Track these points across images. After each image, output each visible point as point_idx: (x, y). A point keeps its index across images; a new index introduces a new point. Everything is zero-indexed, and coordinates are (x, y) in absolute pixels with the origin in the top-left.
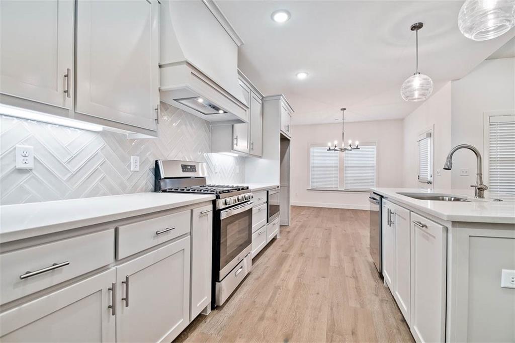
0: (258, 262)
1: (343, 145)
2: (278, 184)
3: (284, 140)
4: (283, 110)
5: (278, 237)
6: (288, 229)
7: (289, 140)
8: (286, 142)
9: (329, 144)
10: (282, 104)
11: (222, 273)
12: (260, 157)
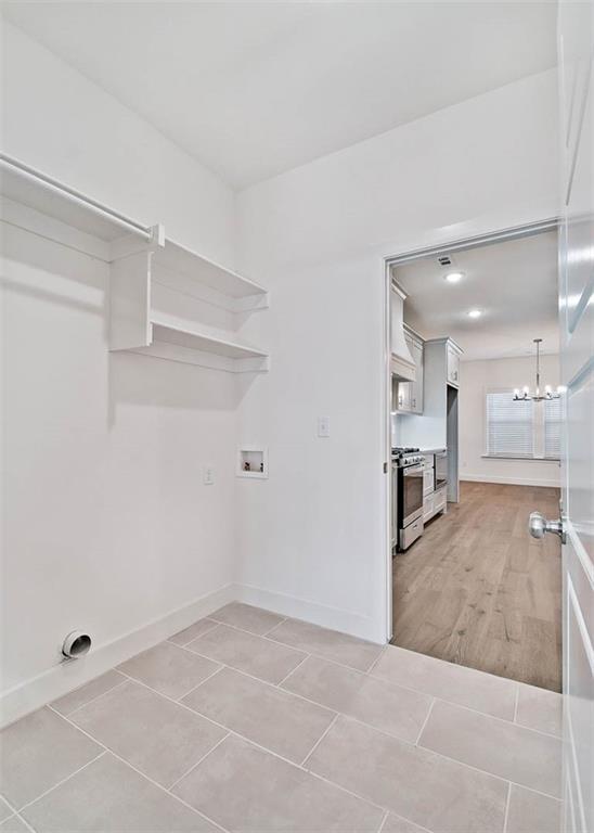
0: (429, 528)
1: (538, 392)
2: (445, 447)
3: (452, 392)
4: (449, 354)
5: (445, 512)
6: (456, 506)
7: (457, 390)
8: (453, 392)
9: (517, 392)
10: (449, 348)
11: (406, 521)
12: (420, 414)
